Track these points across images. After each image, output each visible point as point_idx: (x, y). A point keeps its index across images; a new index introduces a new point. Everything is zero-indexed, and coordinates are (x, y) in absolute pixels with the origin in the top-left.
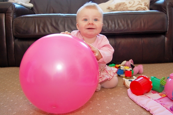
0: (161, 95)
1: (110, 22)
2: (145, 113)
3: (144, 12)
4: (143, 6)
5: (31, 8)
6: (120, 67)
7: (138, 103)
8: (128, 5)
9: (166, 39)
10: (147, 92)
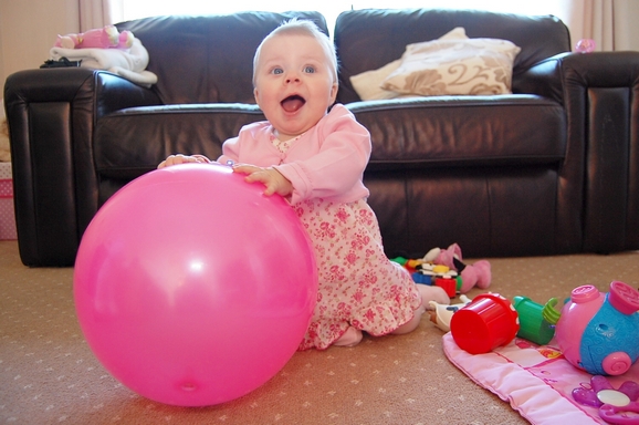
0: (545, 354)
1: (390, 129)
2: (495, 407)
3: (495, 101)
4: (491, 81)
5: (149, 86)
6: (420, 267)
7: (475, 376)
8: (447, 79)
9: (562, 181)
10: (504, 344)
